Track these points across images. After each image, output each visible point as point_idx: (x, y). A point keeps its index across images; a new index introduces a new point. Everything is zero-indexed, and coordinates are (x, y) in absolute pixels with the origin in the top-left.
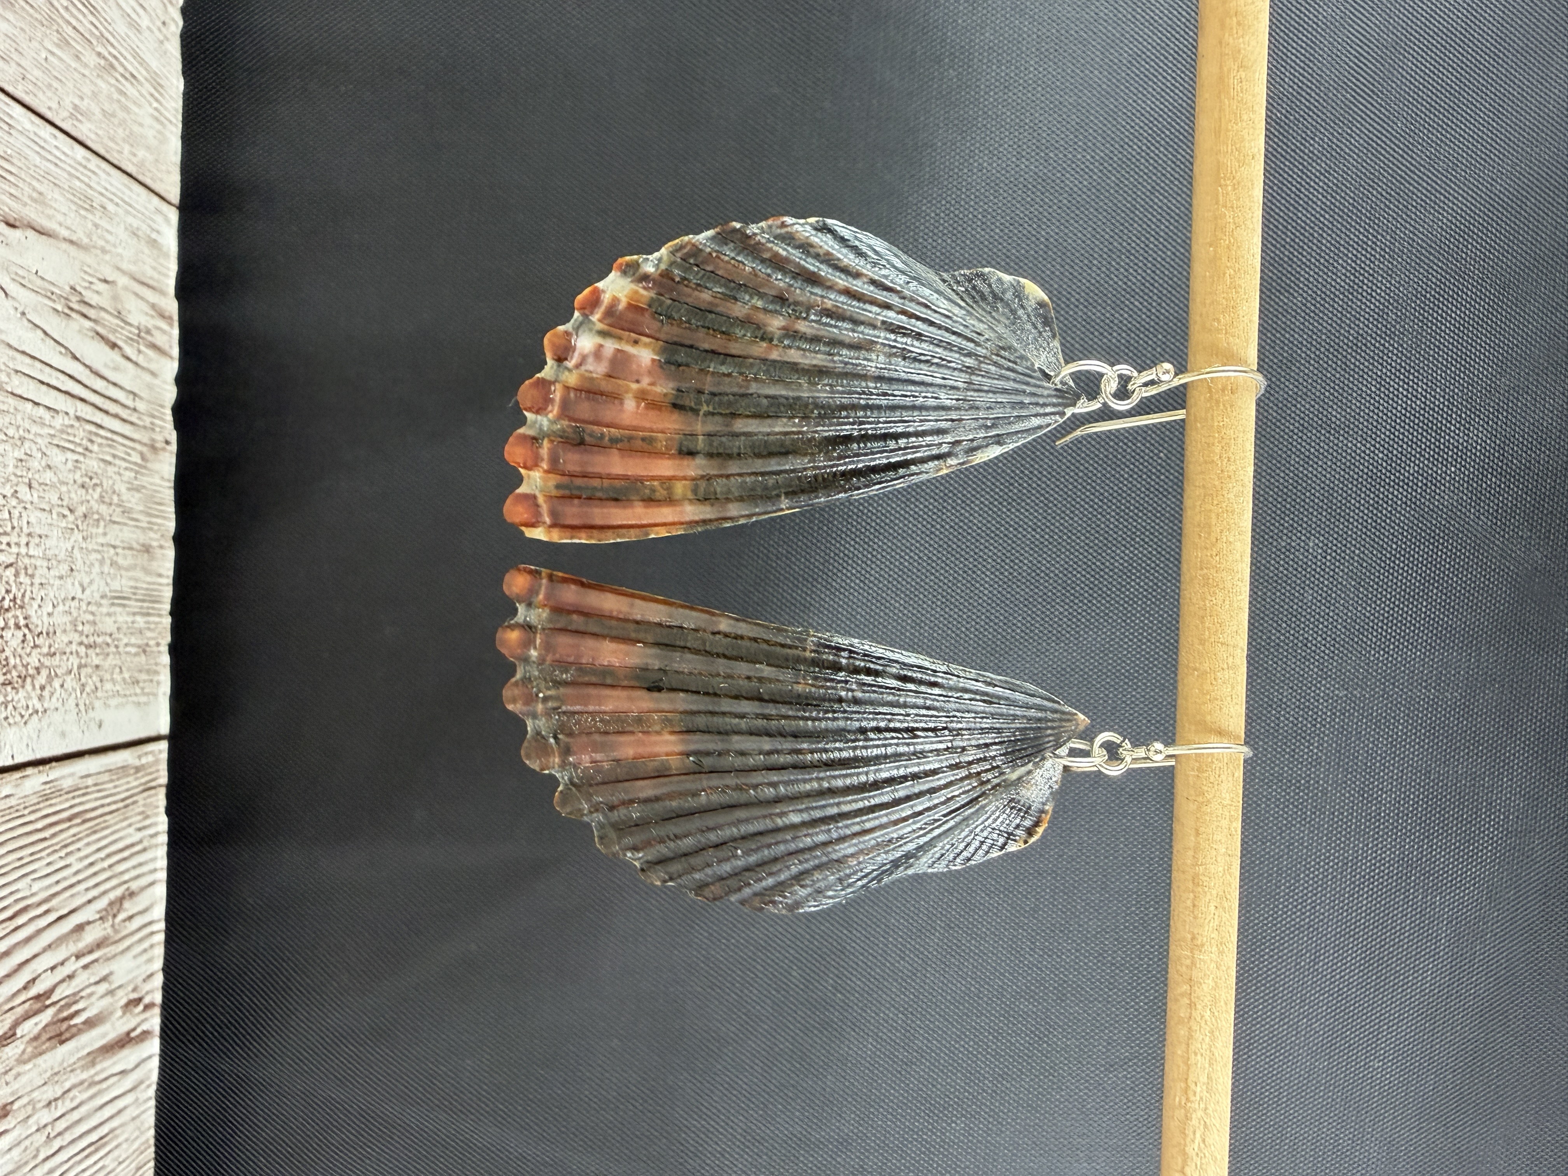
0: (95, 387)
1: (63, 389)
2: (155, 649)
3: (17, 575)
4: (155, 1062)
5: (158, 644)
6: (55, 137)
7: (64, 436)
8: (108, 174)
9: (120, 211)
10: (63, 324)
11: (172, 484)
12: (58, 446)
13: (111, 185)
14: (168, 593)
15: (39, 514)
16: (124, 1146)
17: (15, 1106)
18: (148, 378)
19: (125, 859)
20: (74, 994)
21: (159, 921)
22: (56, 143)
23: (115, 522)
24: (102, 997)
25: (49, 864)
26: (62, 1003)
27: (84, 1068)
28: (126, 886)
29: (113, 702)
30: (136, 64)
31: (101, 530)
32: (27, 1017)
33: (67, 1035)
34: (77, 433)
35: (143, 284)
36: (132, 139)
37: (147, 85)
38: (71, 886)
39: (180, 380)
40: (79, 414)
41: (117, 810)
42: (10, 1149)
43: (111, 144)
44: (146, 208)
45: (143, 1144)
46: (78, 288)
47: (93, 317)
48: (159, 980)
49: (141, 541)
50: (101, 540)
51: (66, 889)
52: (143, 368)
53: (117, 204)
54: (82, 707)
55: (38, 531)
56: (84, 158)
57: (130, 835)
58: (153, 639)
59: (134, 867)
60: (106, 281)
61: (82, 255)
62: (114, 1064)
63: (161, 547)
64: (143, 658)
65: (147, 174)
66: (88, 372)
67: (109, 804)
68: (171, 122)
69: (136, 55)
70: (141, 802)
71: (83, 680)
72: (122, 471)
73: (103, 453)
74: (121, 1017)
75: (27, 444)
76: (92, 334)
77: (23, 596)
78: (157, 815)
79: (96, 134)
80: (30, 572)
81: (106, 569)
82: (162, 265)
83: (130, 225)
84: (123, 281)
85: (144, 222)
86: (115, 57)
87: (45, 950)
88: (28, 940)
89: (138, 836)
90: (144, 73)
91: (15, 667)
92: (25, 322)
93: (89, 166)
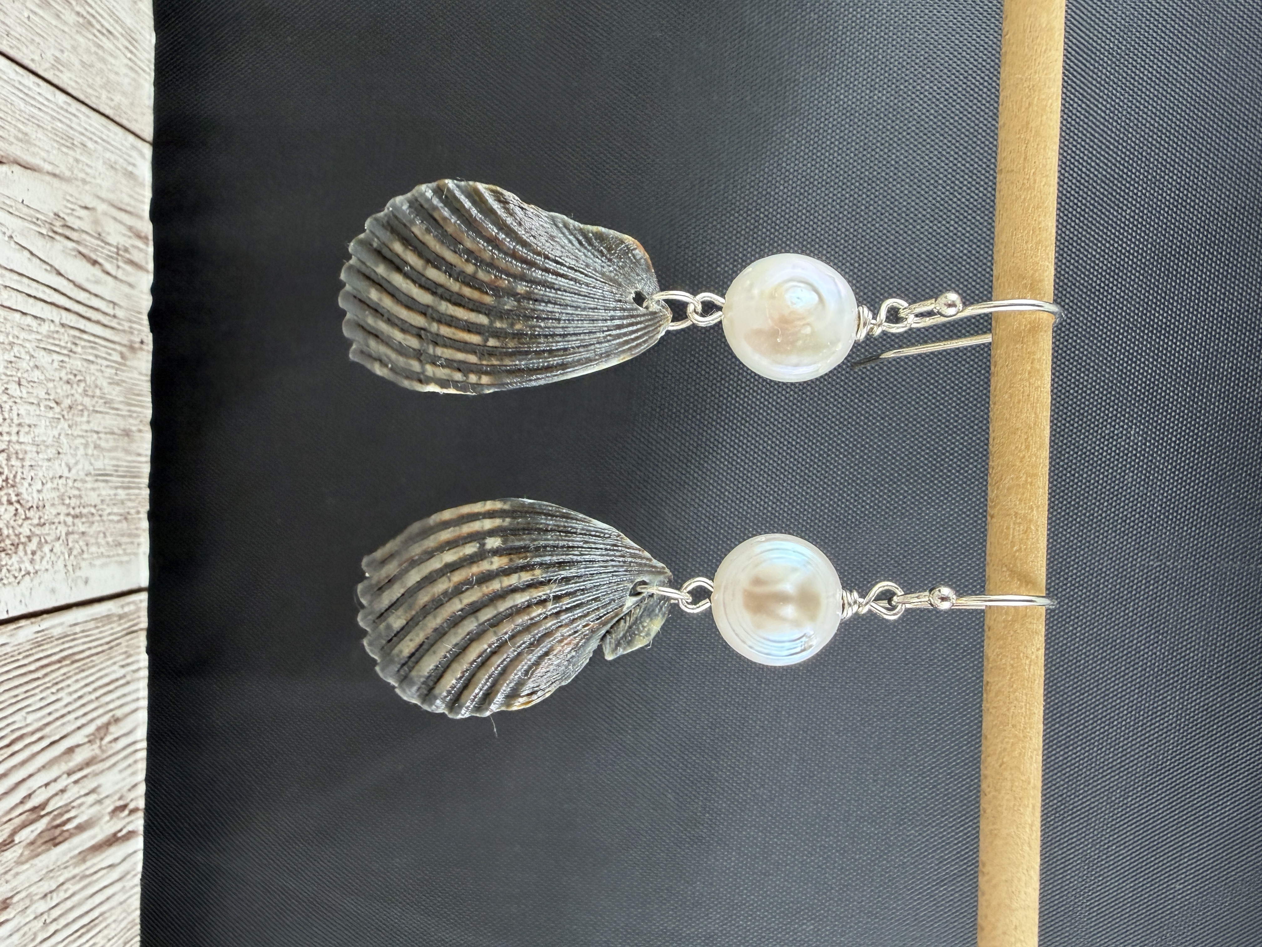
0: (78, 299)
1: (49, 300)
2: (135, 516)
3: (8, 459)
4: (140, 856)
5: (138, 512)
6: (38, 85)
7: (51, 341)
8: (88, 117)
9: (99, 148)
10: (48, 246)
11: (149, 378)
12: (45, 349)
13: (90, 125)
14: (146, 469)
15: (29, 407)
16: (113, 926)
17: (15, 900)
18: (126, 289)
19: (110, 692)
20: (66, 805)
21: (142, 740)
22: (38, 90)
23: (97, 412)
24: (91, 806)
25: (42, 699)
26: (55, 813)
27: (76, 865)
28: (111, 714)
29: (98, 562)
30: (112, 21)
31: (85, 419)
32: (24, 826)
33: (60, 839)
34: (62, 337)
35: (121, 209)
36: (108, 86)
37: (122, 39)
38: (63, 716)
39: (155, 290)
40: (64, 321)
41: (103, 651)
42: (11, 935)
43: (90, 91)
44: (122, 145)
45: (129, 923)
46: (62, 215)
47: (75, 238)
48: (142, 789)
49: (122, 427)
50: (85, 427)
51: (57, 719)
52: (121, 281)
53: (96, 142)
54: (70, 568)
55: (27, 421)
56: (65, 102)
57: (114, 672)
58: (133, 508)
59: (118, 698)
60: (86, 208)
61: (64, 186)
62: (102, 860)
63: (140, 431)
64: (124, 525)
65: (123, 115)
66: (71, 285)
67: (95, 647)
68: (144, 71)
69: (112, 14)
70: (124, 644)
71: (71, 545)
72: (103, 368)
73: (85, 353)
74: (108, 821)
75: (16, 349)
76: (74, 253)
77: (15, 477)
78: (139, 653)
79: (76, 82)
80: (21, 456)
81: (90, 451)
82: (138, 194)
83: (109, 160)
84: (102, 207)
85: (121, 157)
86: (93, 16)
87: (39, 770)
88: (23, 763)
89: (122, 672)
90: (120, 30)
91: (8, 536)
92: (12, 243)
93: (70, 109)
